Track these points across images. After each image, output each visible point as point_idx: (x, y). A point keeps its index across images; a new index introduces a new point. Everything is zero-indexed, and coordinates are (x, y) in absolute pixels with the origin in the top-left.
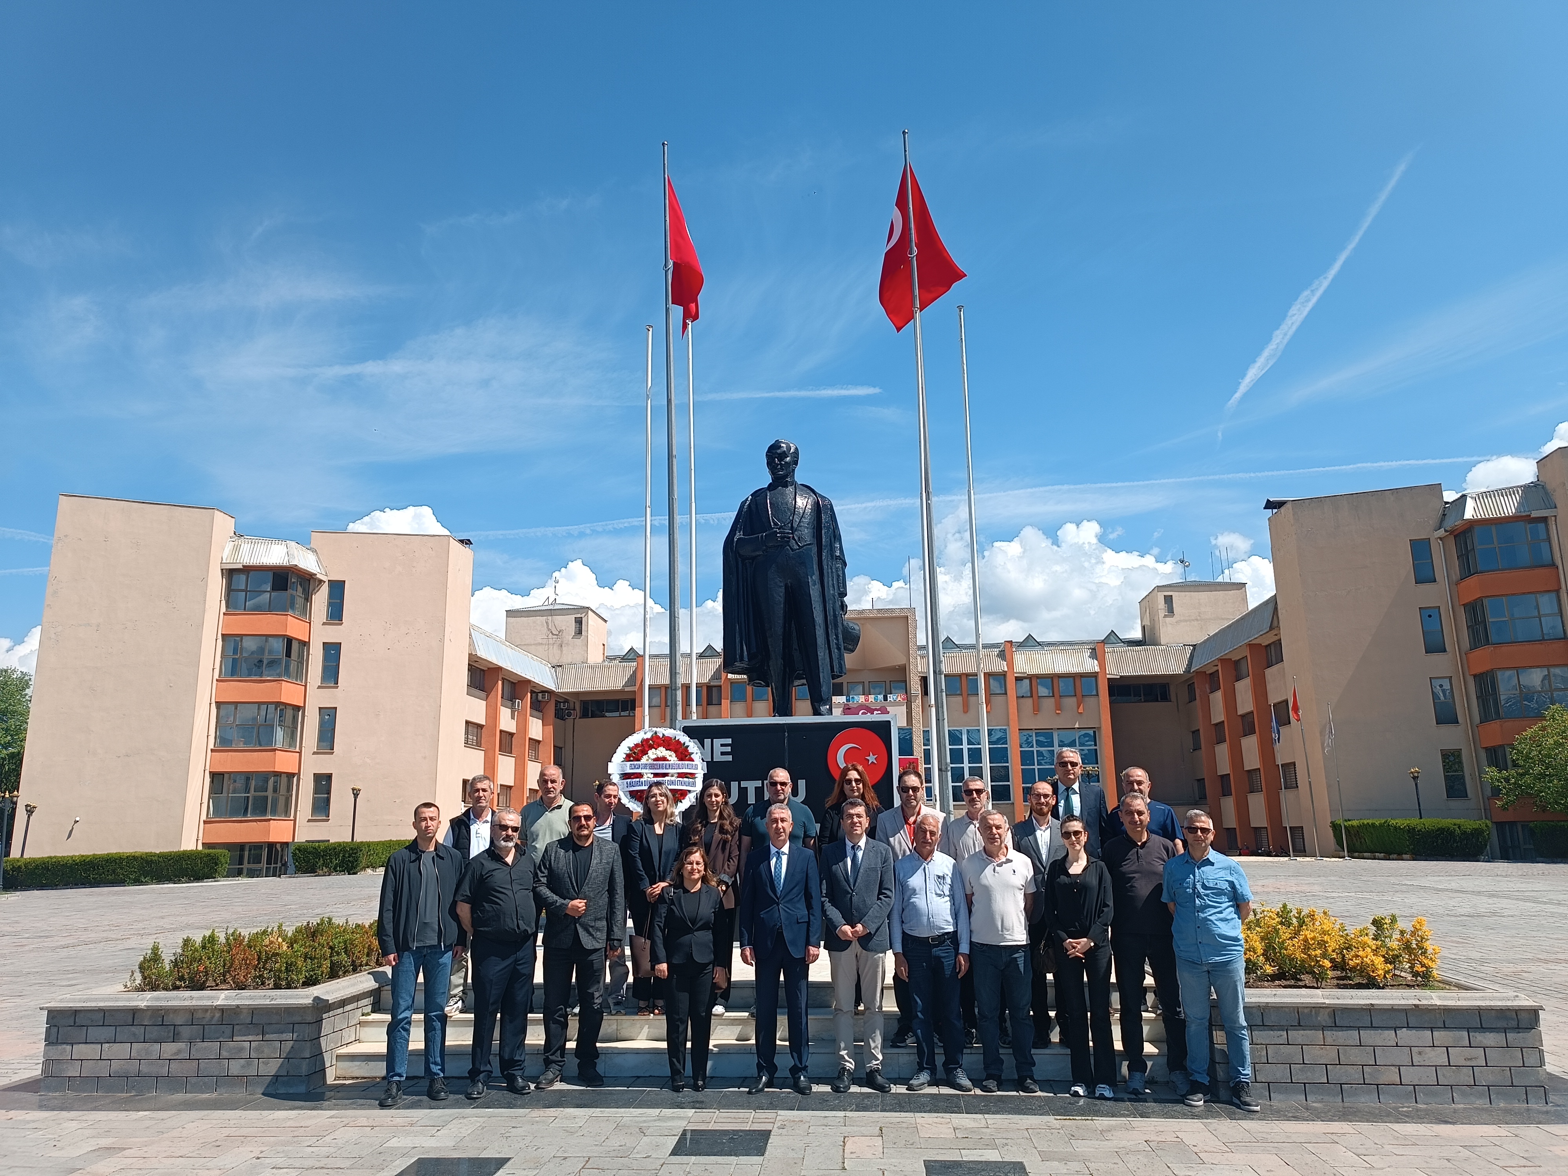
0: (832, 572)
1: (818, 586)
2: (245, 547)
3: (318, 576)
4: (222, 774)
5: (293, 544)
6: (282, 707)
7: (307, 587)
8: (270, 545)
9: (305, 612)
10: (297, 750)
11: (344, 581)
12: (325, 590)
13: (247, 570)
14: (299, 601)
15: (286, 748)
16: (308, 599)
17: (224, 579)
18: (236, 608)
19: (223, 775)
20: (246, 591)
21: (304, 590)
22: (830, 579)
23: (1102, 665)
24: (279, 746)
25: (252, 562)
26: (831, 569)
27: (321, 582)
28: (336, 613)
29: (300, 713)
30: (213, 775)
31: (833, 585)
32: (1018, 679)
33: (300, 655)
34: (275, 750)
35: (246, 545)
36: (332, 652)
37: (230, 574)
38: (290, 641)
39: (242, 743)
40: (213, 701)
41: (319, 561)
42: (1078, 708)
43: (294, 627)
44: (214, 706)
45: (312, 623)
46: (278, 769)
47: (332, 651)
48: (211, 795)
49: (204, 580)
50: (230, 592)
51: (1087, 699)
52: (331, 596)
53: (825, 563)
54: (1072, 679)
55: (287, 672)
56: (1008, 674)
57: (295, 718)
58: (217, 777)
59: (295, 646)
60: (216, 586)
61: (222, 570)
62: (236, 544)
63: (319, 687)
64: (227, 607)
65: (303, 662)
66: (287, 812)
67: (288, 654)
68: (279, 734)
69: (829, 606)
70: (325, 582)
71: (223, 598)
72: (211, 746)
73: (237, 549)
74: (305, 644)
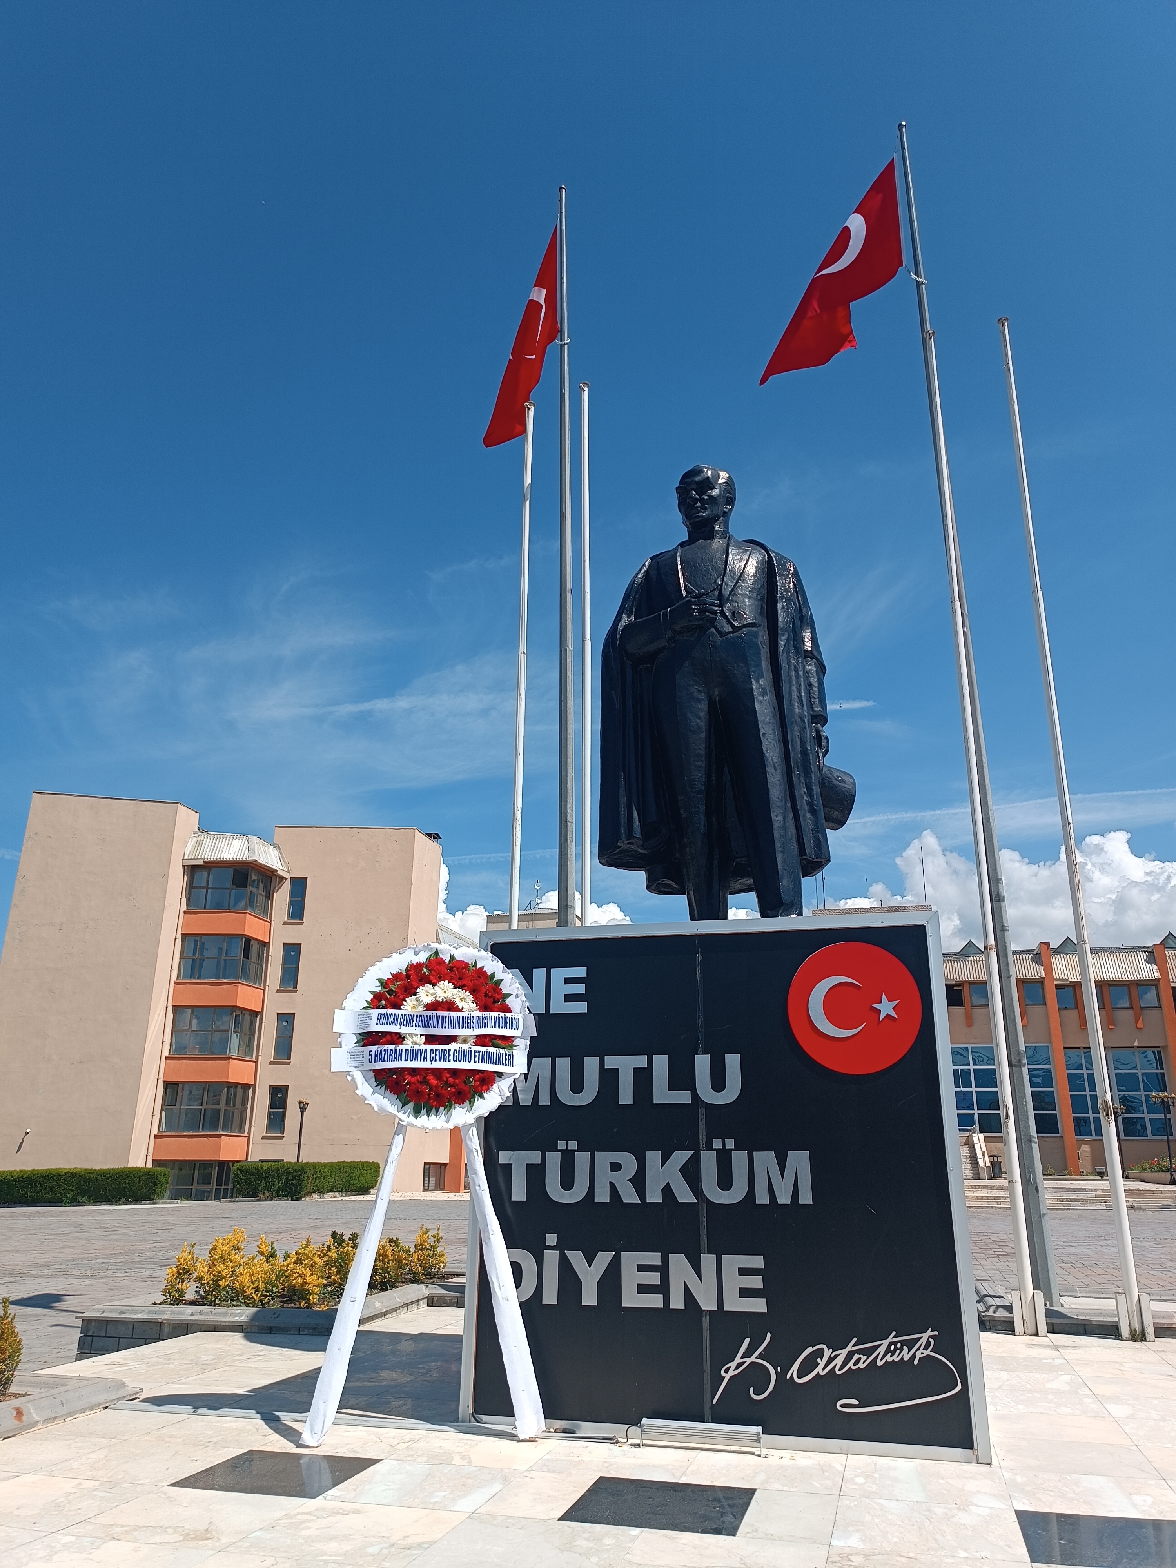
0: (797, 677)
1: (769, 698)
2: (208, 841)
3: (279, 873)
4: (175, 1084)
5: (255, 838)
6: (238, 1012)
7: (269, 885)
8: (231, 840)
9: (265, 911)
10: (254, 1059)
11: (306, 878)
12: (286, 887)
13: (209, 866)
14: (261, 899)
15: (242, 1056)
16: (269, 897)
17: (185, 876)
18: (197, 907)
19: (178, 1084)
20: (207, 888)
21: (265, 887)
22: (794, 688)
23: (1163, 970)
24: (234, 1054)
25: (212, 857)
26: (796, 671)
27: (282, 878)
28: (297, 913)
29: (258, 1018)
30: (167, 1084)
31: (800, 698)
32: (1058, 987)
33: (260, 956)
34: (229, 1058)
35: (208, 840)
36: (292, 953)
37: (192, 870)
38: (248, 940)
39: (197, 1051)
40: (170, 1004)
41: (281, 857)
42: (1137, 1022)
43: (253, 927)
44: (170, 1009)
45: (273, 922)
46: (230, 1079)
47: (292, 951)
48: (164, 1107)
49: (165, 876)
50: (191, 889)
51: (1146, 1012)
52: (293, 893)
53: (783, 659)
54: (1125, 988)
55: (245, 974)
56: (1047, 982)
57: (252, 1024)
58: (171, 1088)
59: (255, 947)
60: (177, 882)
61: (184, 866)
62: (199, 840)
63: (278, 991)
64: (188, 905)
65: (262, 963)
66: (241, 1129)
67: (246, 955)
68: (234, 1040)
69: (794, 734)
70: (286, 879)
71: (184, 896)
72: (166, 1053)
73: (199, 844)
74: (265, 945)
